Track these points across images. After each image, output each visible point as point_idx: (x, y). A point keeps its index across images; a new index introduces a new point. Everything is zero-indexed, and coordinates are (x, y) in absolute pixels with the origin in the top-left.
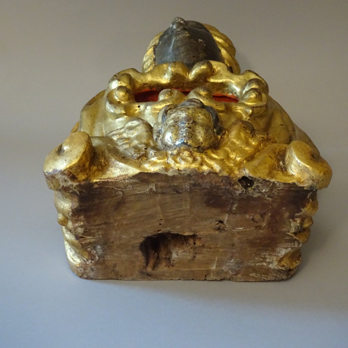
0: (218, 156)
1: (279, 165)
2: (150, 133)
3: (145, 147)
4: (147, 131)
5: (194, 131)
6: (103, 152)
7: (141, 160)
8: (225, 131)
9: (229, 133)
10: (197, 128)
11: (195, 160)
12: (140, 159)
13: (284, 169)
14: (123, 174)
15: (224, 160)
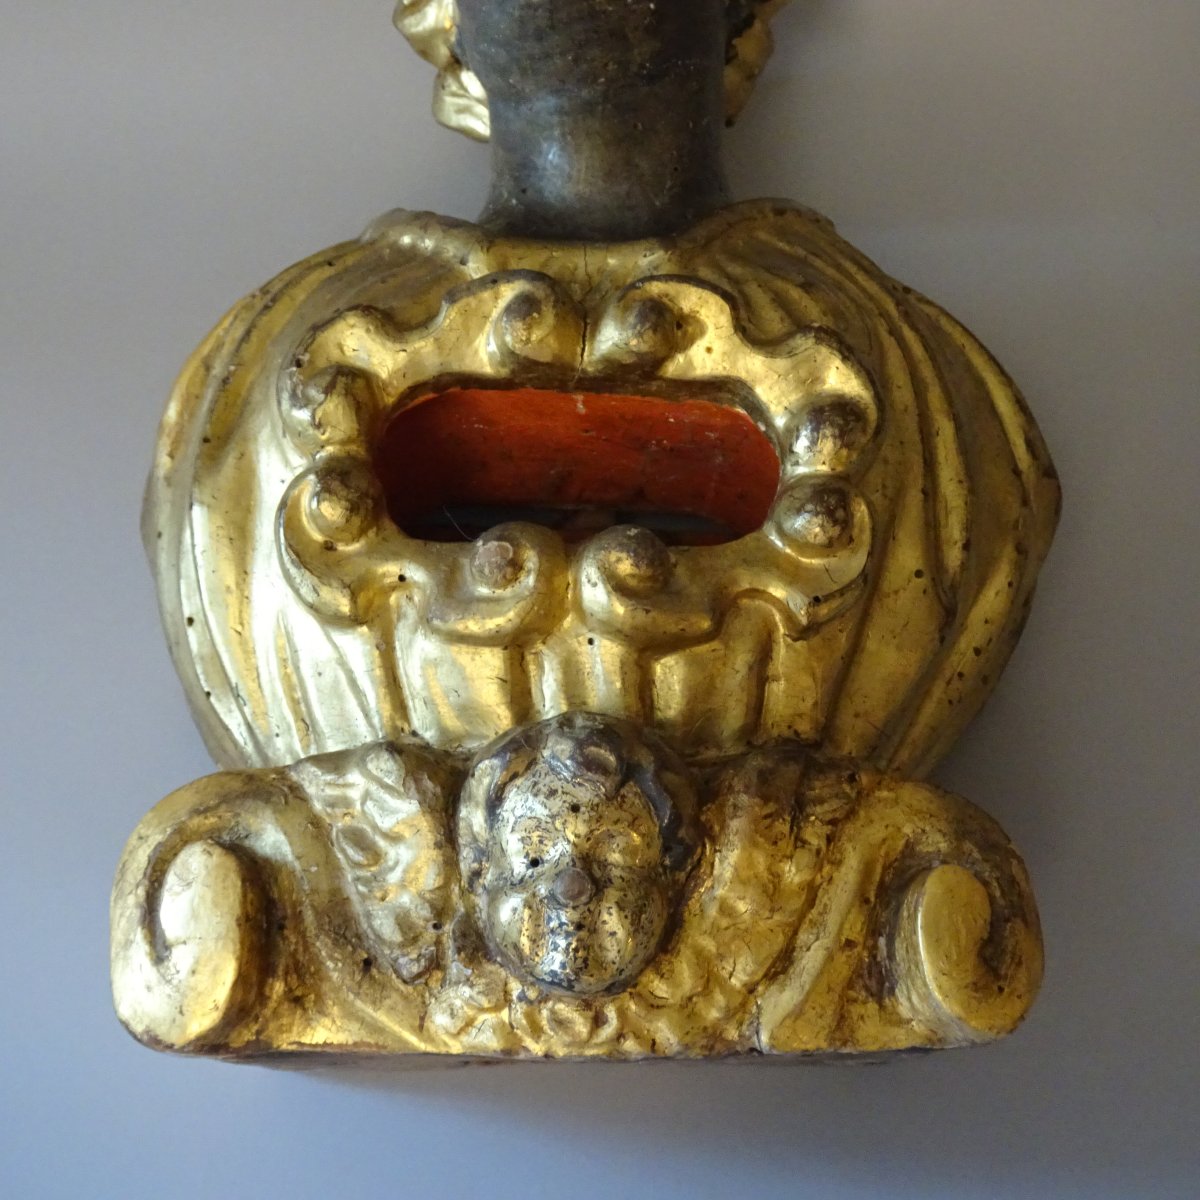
0: (674, 984)
1: (875, 957)
2: (449, 850)
3: (435, 922)
4: (438, 845)
5: (594, 931)
6: (298, 917)
7: (426, 984)
8: (704, 846)
9: (716, 851)
10: (606, 917)
11: (598, 1021)
12: (422, 980)
13: (887, 984)
14: (372, 1042)
15: (694, 999)
